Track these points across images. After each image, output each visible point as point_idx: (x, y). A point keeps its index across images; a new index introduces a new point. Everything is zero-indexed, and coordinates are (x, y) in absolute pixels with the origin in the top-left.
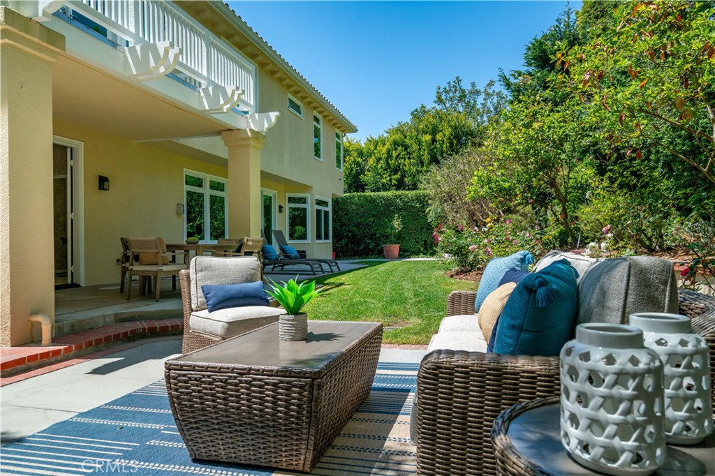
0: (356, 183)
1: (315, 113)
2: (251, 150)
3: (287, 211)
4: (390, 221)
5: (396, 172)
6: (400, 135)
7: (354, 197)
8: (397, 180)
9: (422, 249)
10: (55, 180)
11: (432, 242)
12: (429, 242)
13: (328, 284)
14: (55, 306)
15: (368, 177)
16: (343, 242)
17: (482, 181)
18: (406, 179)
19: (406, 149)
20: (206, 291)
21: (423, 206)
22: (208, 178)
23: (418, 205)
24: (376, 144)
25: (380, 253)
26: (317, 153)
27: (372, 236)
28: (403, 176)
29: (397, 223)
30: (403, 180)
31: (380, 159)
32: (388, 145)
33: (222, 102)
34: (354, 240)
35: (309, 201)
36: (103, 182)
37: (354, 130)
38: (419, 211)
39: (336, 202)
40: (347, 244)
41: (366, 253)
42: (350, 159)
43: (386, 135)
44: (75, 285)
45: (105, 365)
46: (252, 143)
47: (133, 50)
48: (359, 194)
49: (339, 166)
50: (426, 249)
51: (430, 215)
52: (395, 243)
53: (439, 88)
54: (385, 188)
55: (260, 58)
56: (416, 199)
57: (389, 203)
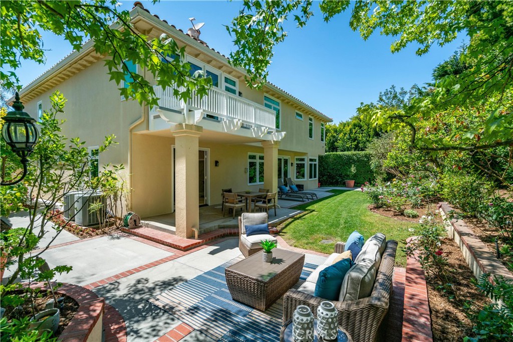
0: (332, 147)
1: (310, 116)
2: (274, 149)
3: (295, 165)
4: (350, 168)
6: (357, 120)
7: (331, 155)
8: (355, 145)
10: (199, 161)
13: (307, 210)
14: (200, 218)
15: (339, 144)
16: (325, 178)
17: (393, 158)
18: (360, 145)
19: (360, 128)
20: (246, 227)
21: (369, 160)
22: (258, 155)
23: (365, 159)
24: (344, 125)
25: (344, 184)
26: (311, 136)
27: (340, 175)
28: (358, 143)
29: (353, 169)
30: (358, 145)
31: (346, 134)
32: (350, 127)
33: (260, 134)
34: (331, 177)
35: (306, 160)
36: (217, 163)
37: (331, 121)
38: (366, 163)
39: (321, 158)
40: (327, 178)
41: (336, 184)
42: (329, 135)
43: (350, 120)
44: (207, 205)
45: (214, 250)
46: (274, 146)
47: (225, 122)
48: (333, 153)
49: (322, 140)
51: (372, 165)
52: (352, 179)
53: (381, 93)
54: (348, 149)
55: (282, 98)
56: (365, 156)
57: (349, 158)
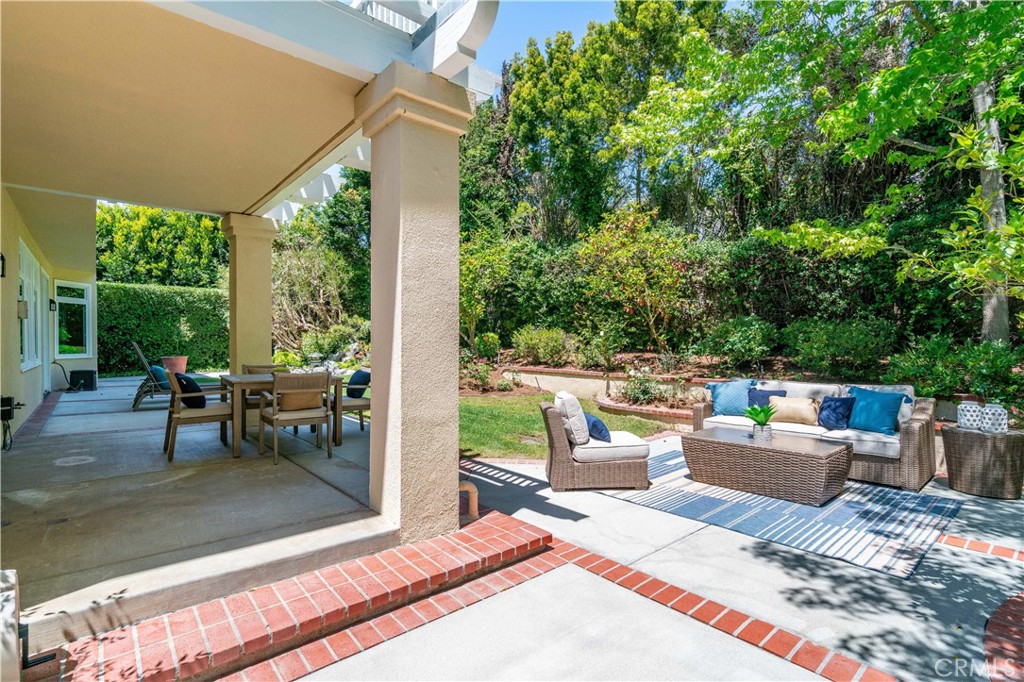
3: (57, 308)
4: (174, 326)
5: (158, 257)
9: (210, 361)
11: (224, 353)
12: (220, 353)
18: (175, 271)
23: (207, 307)
29: (185, 329)
35: (88, 294)
52: (181, 355)
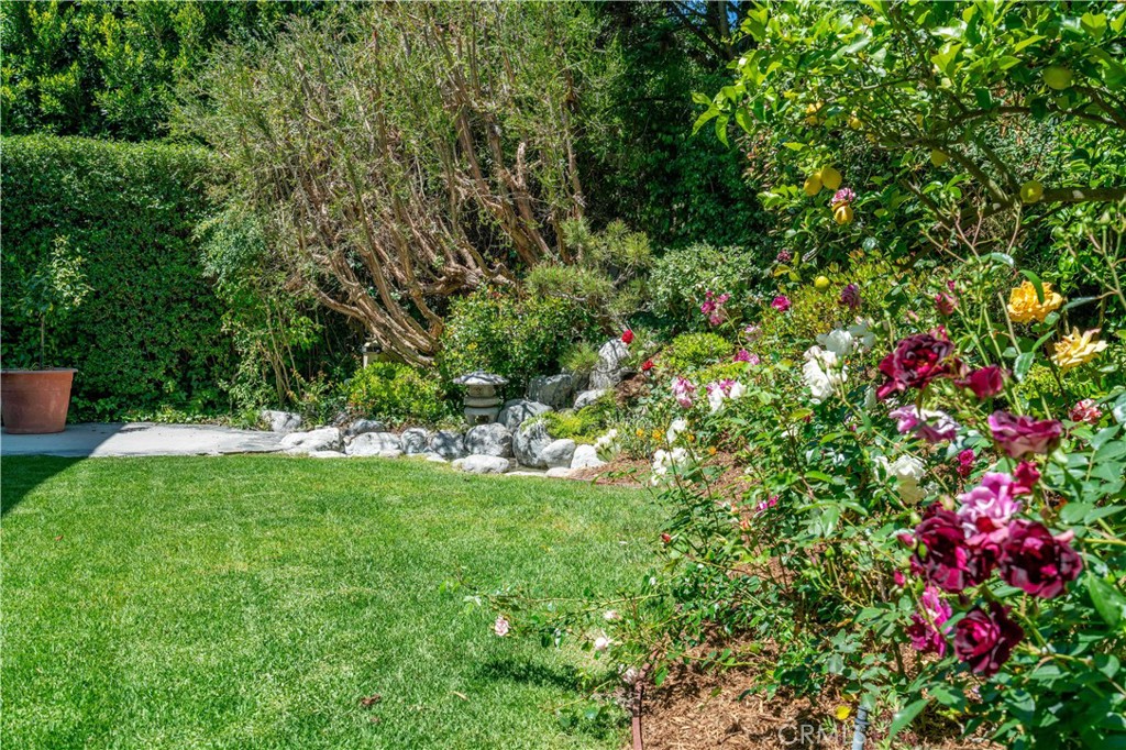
4: (34, 265)
5: (59, 61)
8: (65, 97)
9: (170, 385)
11: (212, 360)
12: (201, 359)
18: (102, 98)
21: (183, 207)
23: (156, 204)
28: (90, 82)
29: (63, 276)
30: (89, 98)
38: (163, 229)
50: (185, 384)
51: (214, 248)
52: (54, 362)
56: (152, 178)
